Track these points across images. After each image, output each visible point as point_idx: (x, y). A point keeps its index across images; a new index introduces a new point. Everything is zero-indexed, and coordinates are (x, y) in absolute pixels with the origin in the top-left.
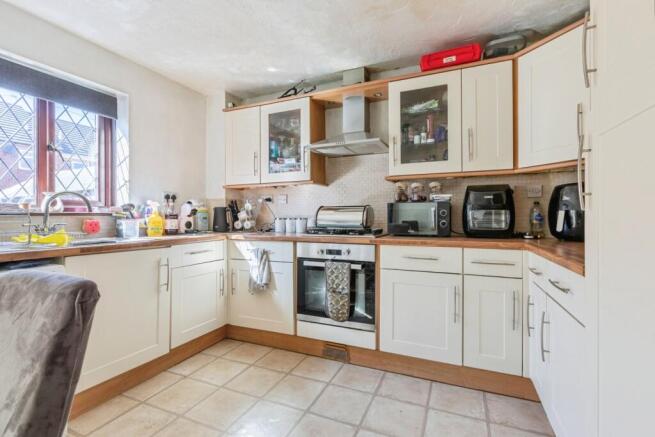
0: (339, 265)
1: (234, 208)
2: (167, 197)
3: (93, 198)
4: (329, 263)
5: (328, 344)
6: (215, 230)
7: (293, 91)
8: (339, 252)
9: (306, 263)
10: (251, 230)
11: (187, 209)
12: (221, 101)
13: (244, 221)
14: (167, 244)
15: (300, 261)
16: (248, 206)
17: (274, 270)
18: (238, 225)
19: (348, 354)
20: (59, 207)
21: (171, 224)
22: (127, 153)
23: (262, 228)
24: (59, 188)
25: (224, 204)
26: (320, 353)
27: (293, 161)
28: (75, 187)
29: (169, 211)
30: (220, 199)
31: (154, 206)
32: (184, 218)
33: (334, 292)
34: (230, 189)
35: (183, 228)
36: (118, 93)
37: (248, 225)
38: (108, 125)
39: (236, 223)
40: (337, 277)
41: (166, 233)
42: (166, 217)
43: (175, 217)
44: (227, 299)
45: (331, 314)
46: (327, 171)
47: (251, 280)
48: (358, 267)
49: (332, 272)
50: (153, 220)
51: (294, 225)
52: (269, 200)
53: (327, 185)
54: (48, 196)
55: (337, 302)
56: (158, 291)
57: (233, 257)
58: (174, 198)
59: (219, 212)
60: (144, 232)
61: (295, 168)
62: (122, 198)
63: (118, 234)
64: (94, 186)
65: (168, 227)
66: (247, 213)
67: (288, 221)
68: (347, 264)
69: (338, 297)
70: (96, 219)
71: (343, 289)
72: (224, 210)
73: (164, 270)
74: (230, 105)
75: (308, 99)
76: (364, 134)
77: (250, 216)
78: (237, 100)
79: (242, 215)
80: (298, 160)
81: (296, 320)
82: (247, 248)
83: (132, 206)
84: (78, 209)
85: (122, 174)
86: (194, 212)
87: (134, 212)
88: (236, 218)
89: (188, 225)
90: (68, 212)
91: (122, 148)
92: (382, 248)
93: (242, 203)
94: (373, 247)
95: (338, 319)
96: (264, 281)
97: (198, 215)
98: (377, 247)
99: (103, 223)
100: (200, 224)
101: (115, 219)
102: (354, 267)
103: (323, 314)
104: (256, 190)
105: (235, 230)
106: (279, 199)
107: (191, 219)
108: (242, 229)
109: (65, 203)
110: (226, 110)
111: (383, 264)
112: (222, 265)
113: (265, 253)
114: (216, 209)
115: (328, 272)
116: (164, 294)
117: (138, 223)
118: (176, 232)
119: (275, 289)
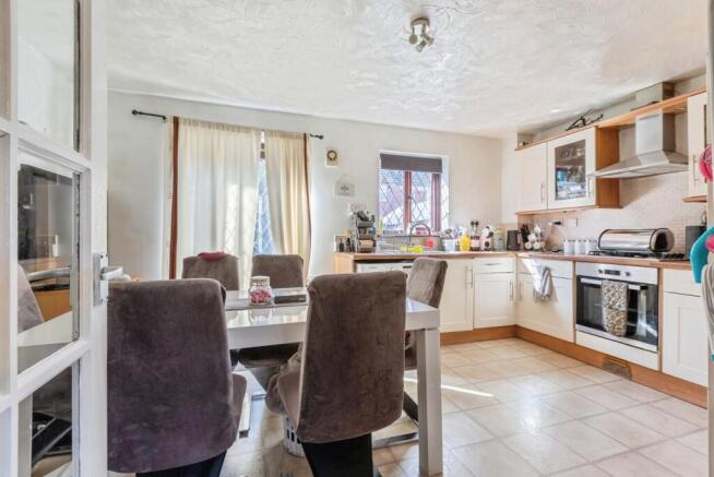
0: (616, 284)
1: (525, 231)
2: (472, 223)
3: (429, 225)
4: (605, 282)
5: (608, 357)
6: (508, 249)
7: (581, 122)
8: (617, 273)
9: (583, 280)
10: (541, 250)
11: (486, 232)
12: (514, 142)
13: (533, 242)
14: (472, 257)
15: (578, 278)
16: (538, 229)
17: (555, 284)
18: (528, 245)
19: (630, 371)
20: (414, 232)
21: (475, 243)
22: (447, 194)
23: (550, 248)
24: (413, 220)
25: (516, 228)
26: (601, 364)
27: (578, 188)
28: (421, 219)
29: (473, 234)
30: (513, 223)
31: (463, 230)
32: (484, 239)
33: (610, 308)
34: (520, 215)
35: (483, 247)
36: (442, 156)
37: (537, 245)
38: (437, 178)
39: (527, 244)
40: (613, 295)
41: (472, 249)
42: (472, 238)
43: (478, 238)
44: (516, 304)
45: (607, 329)
46: (621, 193)
47: (534, 290)
48: (637, 288)
49: (609, 291)
50: (463, 240)
51: (583, 247)
52: (559, 223)
53: (621, 207)
54: (409, 226)
55: (613, 318)
56: (466, 287)
57: (521, 271)
58: (477, 224)
59: (512, 235)
60: (458, 248)
61: (581, 194)
62: (445, 226)
63: (443, 249)
64: (429, 217)
65: (473, 246)
66: (537, 235)
67: (577, 243)
68: (625, 284)
69: (614, 313)
70: (432, 239)
71: (620, 306)
72: (516, 233)
73: (469, 273)
74: (521, 144)
75: (593, 129)
76: (662, 153)
77: (540, 238)
78: (527, 139)
79: (532, 237)
80: (583, 187)
81: (575, 330)
82: (532, 264)
83: (450, 230)
84: (422, 233)
85: (445, 209)
86: (491, 234)
87: (452, 234)
88: (526, 240)
89: (487, 244)
90: (418, 236)
91: (445, 192)
92: (666, 272)
93: (533, 227)
94: (656, 270)
95: (614, 334)
96: (546, 292)
97: (495, 237)
98: (659, 270)
99: (435, 242)
100: (497, 244)
101: (441, 240)
102: (632, 287)
103: (600, 328)
104: (546, 215)
105: (526, 250)
106: (570, 223)
107: (489, 240)
108: (532, 249)
109: (417, 229)
110: (518, 149)
111: (666, 287)
112: (512, 277)
113: (547, 269)
114: (509, 232)
115: (604, 290)
116: (470, 290)
117: (454, 242)
118: (478, 249)
119: (556, 300)
